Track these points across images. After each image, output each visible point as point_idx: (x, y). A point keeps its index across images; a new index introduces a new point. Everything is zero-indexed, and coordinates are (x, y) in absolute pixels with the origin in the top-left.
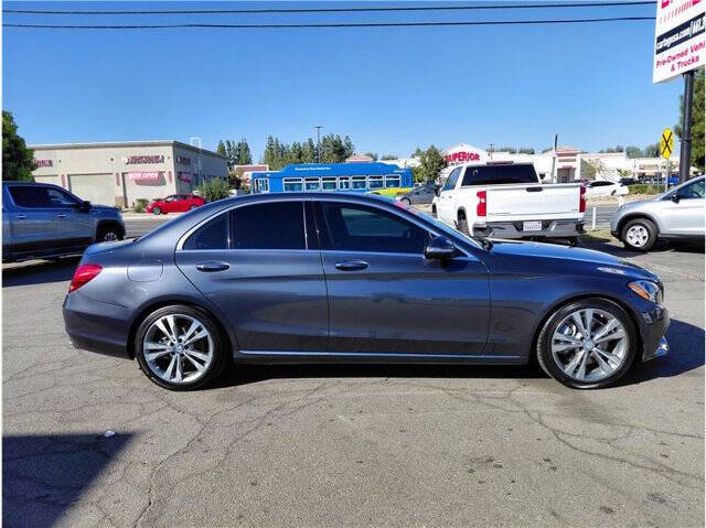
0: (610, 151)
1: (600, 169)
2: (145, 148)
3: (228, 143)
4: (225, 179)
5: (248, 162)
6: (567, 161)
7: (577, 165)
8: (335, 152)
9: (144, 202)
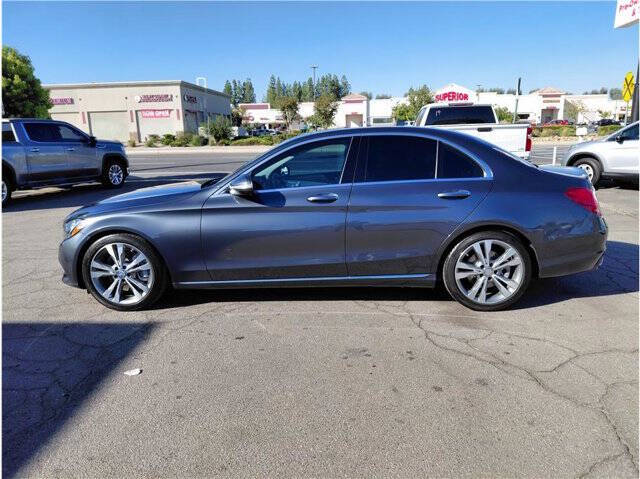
0: (595, 93)
1: (583, 109)
2: (157, 88)
3: (234, 82)
4: (228, 116)
5: (252, 100)
6: (551, 101)
7: (560, 106)
8: (333, 91)
9: (155, 137)
